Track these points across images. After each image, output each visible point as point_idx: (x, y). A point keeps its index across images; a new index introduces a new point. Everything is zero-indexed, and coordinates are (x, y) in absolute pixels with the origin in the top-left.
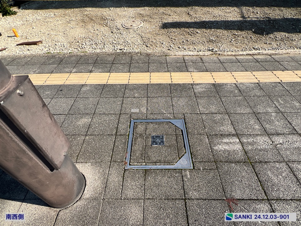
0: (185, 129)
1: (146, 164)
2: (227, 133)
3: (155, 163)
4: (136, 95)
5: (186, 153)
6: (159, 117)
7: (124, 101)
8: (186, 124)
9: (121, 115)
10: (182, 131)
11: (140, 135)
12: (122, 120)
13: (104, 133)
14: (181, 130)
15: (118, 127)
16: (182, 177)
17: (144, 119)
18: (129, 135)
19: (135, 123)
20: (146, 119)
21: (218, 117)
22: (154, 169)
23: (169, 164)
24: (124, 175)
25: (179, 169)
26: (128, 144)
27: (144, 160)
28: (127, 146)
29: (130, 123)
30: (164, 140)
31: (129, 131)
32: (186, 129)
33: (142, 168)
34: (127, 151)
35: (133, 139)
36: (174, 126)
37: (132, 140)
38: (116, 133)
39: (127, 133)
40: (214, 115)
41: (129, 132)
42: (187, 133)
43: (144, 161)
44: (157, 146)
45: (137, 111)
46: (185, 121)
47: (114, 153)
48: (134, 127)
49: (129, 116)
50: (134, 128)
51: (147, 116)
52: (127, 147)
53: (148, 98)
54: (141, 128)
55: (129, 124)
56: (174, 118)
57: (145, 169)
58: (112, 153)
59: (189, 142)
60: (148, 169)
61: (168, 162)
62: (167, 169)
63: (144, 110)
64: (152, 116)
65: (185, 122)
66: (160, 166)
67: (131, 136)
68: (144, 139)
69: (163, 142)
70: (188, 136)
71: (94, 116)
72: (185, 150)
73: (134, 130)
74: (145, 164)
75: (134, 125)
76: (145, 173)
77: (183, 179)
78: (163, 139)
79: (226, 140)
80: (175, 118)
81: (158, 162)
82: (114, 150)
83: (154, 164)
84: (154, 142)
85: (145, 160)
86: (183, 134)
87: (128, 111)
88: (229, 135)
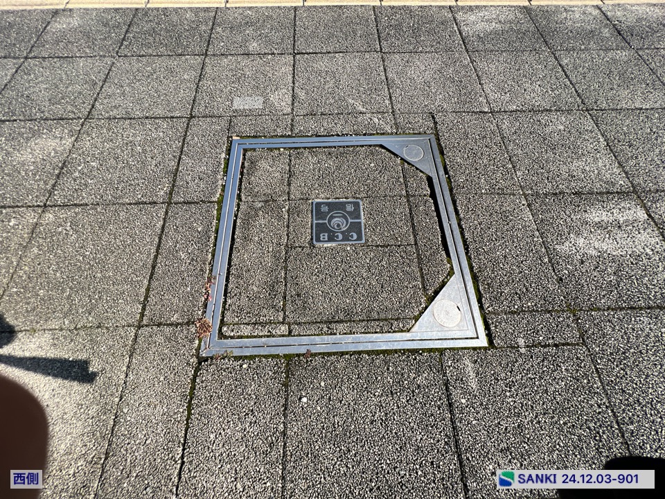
0: (442, 172)
1: (290, 332)
2: (598, 187)
3: (329, 324)
4: (253, 46)
5: (451, 273)
6: (339, 129)
7: (208, 69)
8: (442, 153)
9: (194, 121)
10: (430, 179)
11: (266, 201)
12: (194, 140)
13: (120, 197)
14: (425, 178)
15: (177, 170)
16: (447, 389)
17: (282, 136)
18: (220, 202)
19: (249, 154)
20: (289, 136)
21: (558, 124)
22: (323, 354)
23: (386, 328)
24: (193, 388)
25: (430, 350)
26: (216, 238)
27: (281, 314)
28: (214, 250)
29: (229, 151)
30: (363, 221)
31: (224, 186)
32: (446, 172)
33: (274, 351)
34: (211, 271)
35: (239, 221)
36: (399, 161)
37: (235, 222)
38: (171, 194)
39: (214, 194)
40: (544, 118)
41: (223, 190)
42: (451, 190)
43: (281, 319)
44: (334, 244)
45: (256, 103)
46: (438, 139)
47: (155, 284)
48: (243, 167)
49: (224, 123)
50: (242, 173)
51: (292, 125)
52: (213, 256)
53: (298, 56)
54: (269, 173)
55: (223, 155)
56: (397, 129)
57: (285, 356)
58: (146, 282)
59: (460, 226)
60: (298, 355)
61: (383, 316)
62: (378, 353)
63: (281, 100)
64: (312, 125)
65: (439, 145)
66: (350, 338)
67: (229, 206)
68: (280, 218)
69: (356, 227)
70: (454, 202)
71: (86, 128)
72: (450, 261)
73: (241, 180)
74: (284, 329)
75: (244, 159)
76: (287, 372)
77: (449, 396)
78: (358, 217)
79: (597, 215)
80: (399, 130)
81: (342, 321)
82: (159, 271)
83: (325, 329)
84: (321, 228)
85: (284, 310)
86: (433, 195)
87: (220, 105)
88: (607, 194)
